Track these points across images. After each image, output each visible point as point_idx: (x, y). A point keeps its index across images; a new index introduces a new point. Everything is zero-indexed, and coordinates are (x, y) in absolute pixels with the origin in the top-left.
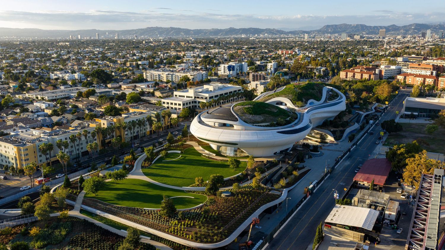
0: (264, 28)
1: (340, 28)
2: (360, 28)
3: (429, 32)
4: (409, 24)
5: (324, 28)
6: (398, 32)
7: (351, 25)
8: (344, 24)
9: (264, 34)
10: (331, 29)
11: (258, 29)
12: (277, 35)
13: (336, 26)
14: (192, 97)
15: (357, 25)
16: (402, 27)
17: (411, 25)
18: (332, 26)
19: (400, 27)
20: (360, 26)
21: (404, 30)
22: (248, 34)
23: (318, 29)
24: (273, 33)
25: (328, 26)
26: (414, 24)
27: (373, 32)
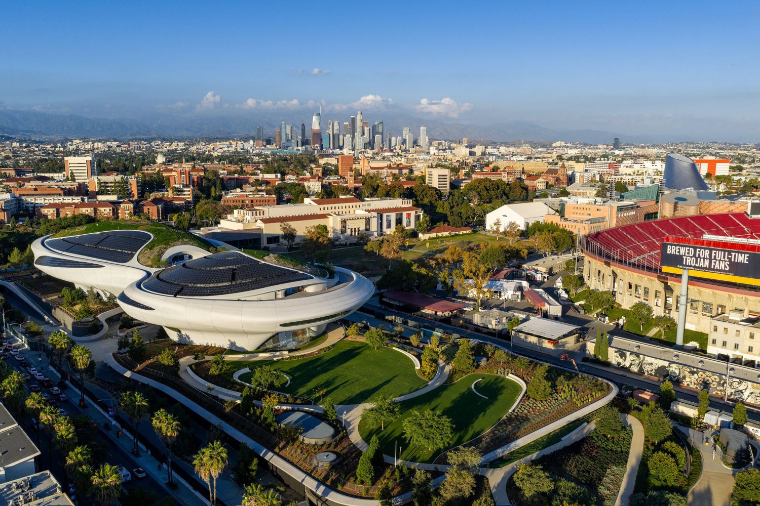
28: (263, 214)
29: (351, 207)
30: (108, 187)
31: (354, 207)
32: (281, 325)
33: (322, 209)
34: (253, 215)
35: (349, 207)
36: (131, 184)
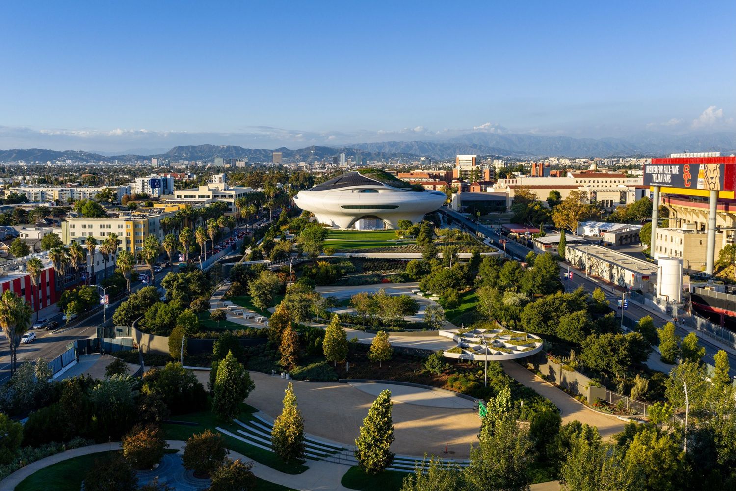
0: (63, 150)
1: (200, 152)
2: (234, 151)
3: (342, 156)
4: (306, 147)
5: (174, 151)
6: (292, 159)
7: (218, 147)
8: (207, 145)
9: (65, 161)
10: (187, 154)
11: (50, 151)
12: (90, 162)
13: (193, 147)
14: (209, 197)
15: (229, 147)
16: (297, 151)
17: (308, 149)
18: (187, 147)
19: (293, 151)
20: (232, 148)
21: (300, 156)
22: (30, 161)
23: (165, 152)
24: (82, 159)
25: (180, 148)
26: (313, 147)
27: (256, 158)
28: (516, 182)
29: (613, 181)
30: (467, 174)
31: (617, 182)
32: (342, 207)
33: (579, 181)
34: (506, 182)
35: (611, 182)
36: (484, 173)
